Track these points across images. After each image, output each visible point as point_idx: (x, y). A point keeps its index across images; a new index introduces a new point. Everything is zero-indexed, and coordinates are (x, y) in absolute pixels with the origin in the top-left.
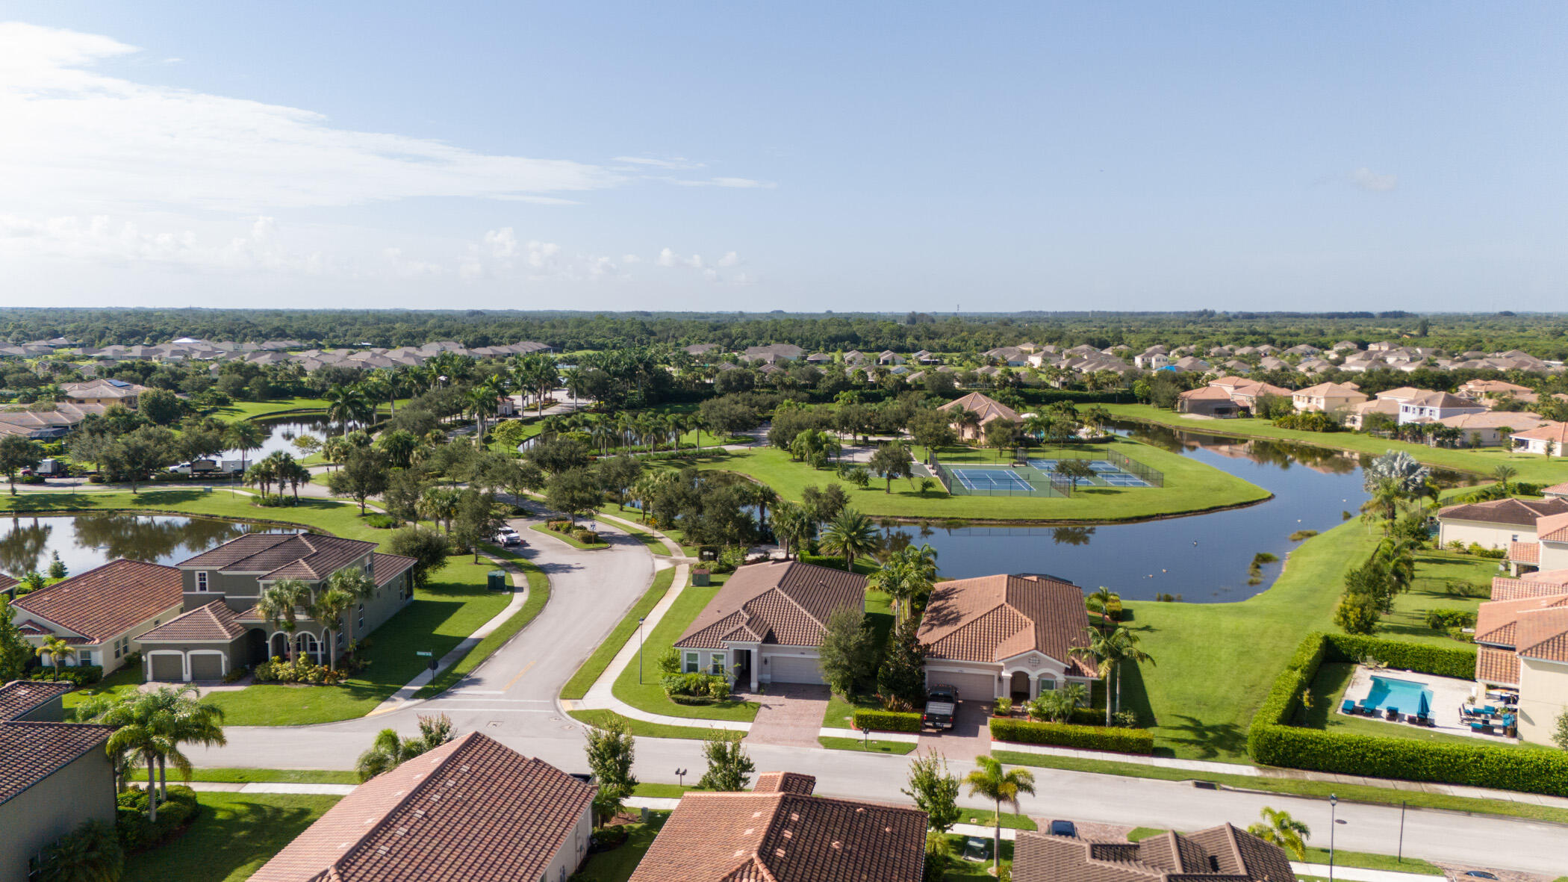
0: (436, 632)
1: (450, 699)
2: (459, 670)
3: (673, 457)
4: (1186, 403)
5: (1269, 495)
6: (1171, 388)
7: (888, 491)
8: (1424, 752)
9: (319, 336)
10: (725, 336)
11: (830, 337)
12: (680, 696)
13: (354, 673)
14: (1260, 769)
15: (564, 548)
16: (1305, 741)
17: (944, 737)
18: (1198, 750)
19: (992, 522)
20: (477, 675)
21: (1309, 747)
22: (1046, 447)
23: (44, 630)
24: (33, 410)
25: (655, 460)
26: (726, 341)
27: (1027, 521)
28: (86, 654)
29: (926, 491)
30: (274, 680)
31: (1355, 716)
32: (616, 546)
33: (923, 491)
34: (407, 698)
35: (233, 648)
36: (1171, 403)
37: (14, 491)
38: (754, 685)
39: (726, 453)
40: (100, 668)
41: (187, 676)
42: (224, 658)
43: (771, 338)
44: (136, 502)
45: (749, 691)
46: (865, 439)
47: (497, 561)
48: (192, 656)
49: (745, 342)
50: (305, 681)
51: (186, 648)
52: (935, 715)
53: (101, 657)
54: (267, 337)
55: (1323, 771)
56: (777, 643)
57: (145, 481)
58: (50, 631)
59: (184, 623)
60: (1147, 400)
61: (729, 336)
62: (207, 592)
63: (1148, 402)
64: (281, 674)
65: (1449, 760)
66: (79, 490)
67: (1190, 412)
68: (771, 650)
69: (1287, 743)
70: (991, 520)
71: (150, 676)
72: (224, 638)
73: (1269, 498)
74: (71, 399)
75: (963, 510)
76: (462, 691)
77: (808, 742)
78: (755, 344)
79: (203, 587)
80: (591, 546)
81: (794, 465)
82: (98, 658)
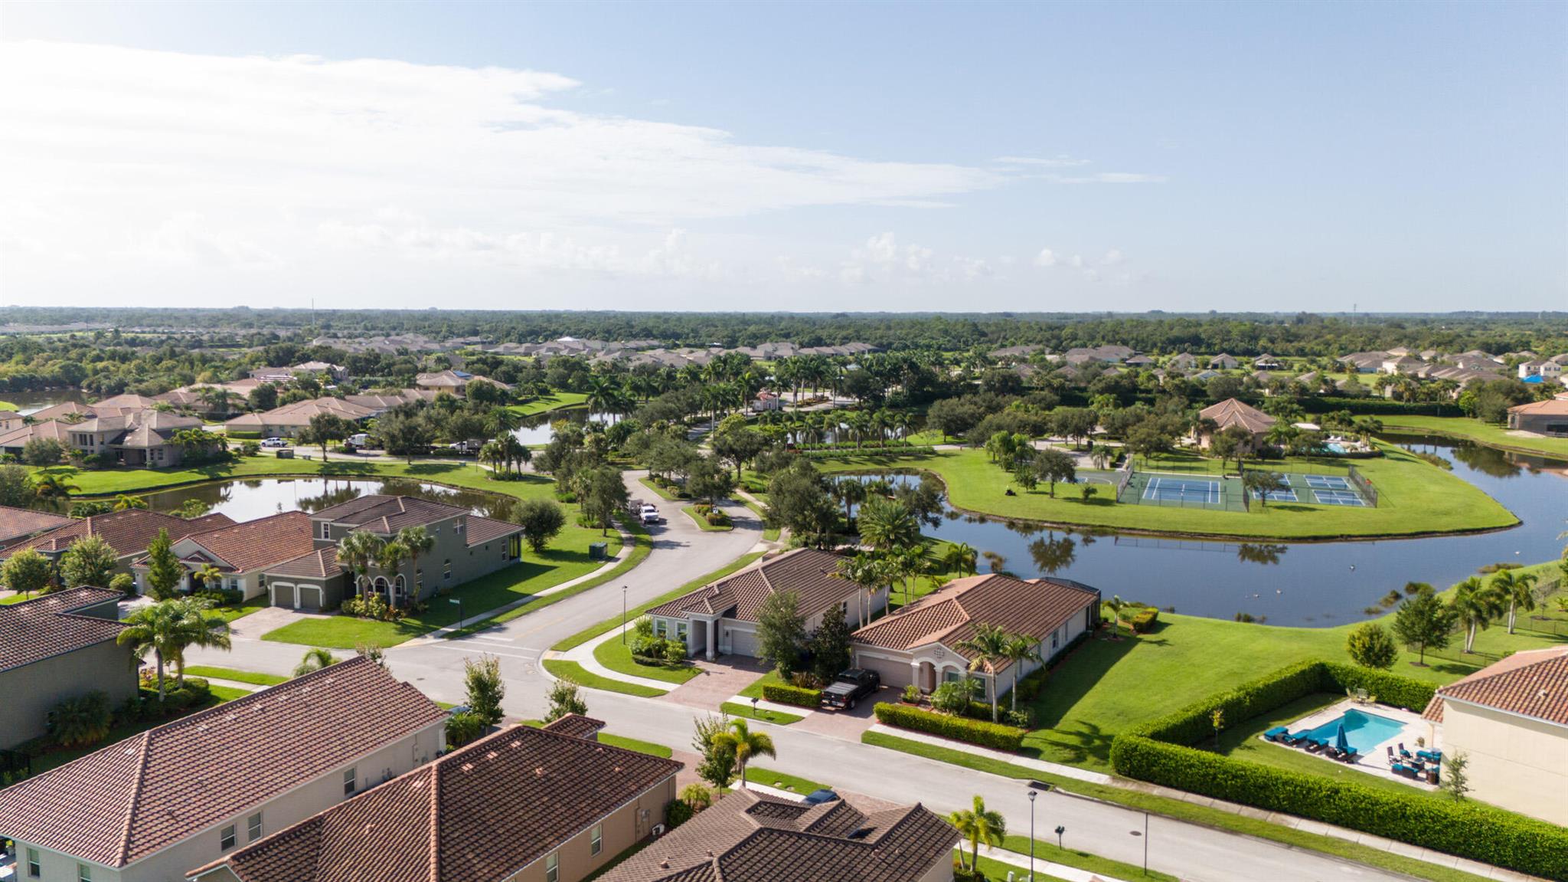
0: (511, 589)
1: (468, 641)
2: (496, 620)
3: (877, 454)
4: (1517, 418)
5: (1517, 521)
6: (1500, 400)
7: (1052, 495)
8: (1277, 779)
9: (677, 336)
10: (1053, 337)
11: (1168, 339)
12: (640, 657)
13: (414, 613)
14: (1114, 778)
15: (694, 528)
16: (1159, 755)
17: (837, 714)
18: (1068, 754)
19: (1144, 532)
20: (505, 625)
21: (1163, 761)
22: (1288, 459)
23: (208, 559)
24: (382, 395)
25: (858, 456)
26: (1054, 342)
27: (1182, 533)
28: (235, 582)
29: (1089, 497)
30: (352, 614)
31: (1276, 743)
32: (738, 530)
33: (1086, 497)
34: (435, 637)
35: (328, 585)
36: (1501, 418)
37: (325, 458)
38: (709, 654)
39: (934, 453)
40: (241, 593)
41: (297, 605)
42: (321, 593)
43: (1103, 338)
44: (408, 471)
45: (705, 659)
46: (1090, 444)
47: (624, 535)
48: (301, 589)
49: (1074, 343)
50: (372, 617)
51: (297, 582)
52: (831, 694)
53: (245, 585)
54: (635, 336)
55: (1177, 788)
56: (734, 617)
57: (426, 454)
58: (210, 560)
59: (299, 562)
60: (1472, 412)
61: (1058, 338)
62: (329, 540)
63: (1475, 416)
64: (357, 609)
65: (1301, 791)
66: (370, 460)
67: (1522, 428)
68: (730, 624)
69: (1142, 755)
70: (1143, 530)
71: (273, 602)
72: (321, 576)
73: (1511, 526)
74: (419, 386)
75: (1116, 518)
76: (484, 636)
77: (712, 705)
78: (1084, 346)
79: (326, 537)
80: (714, 528)
81: (987, 466)
82: (242, 585)
